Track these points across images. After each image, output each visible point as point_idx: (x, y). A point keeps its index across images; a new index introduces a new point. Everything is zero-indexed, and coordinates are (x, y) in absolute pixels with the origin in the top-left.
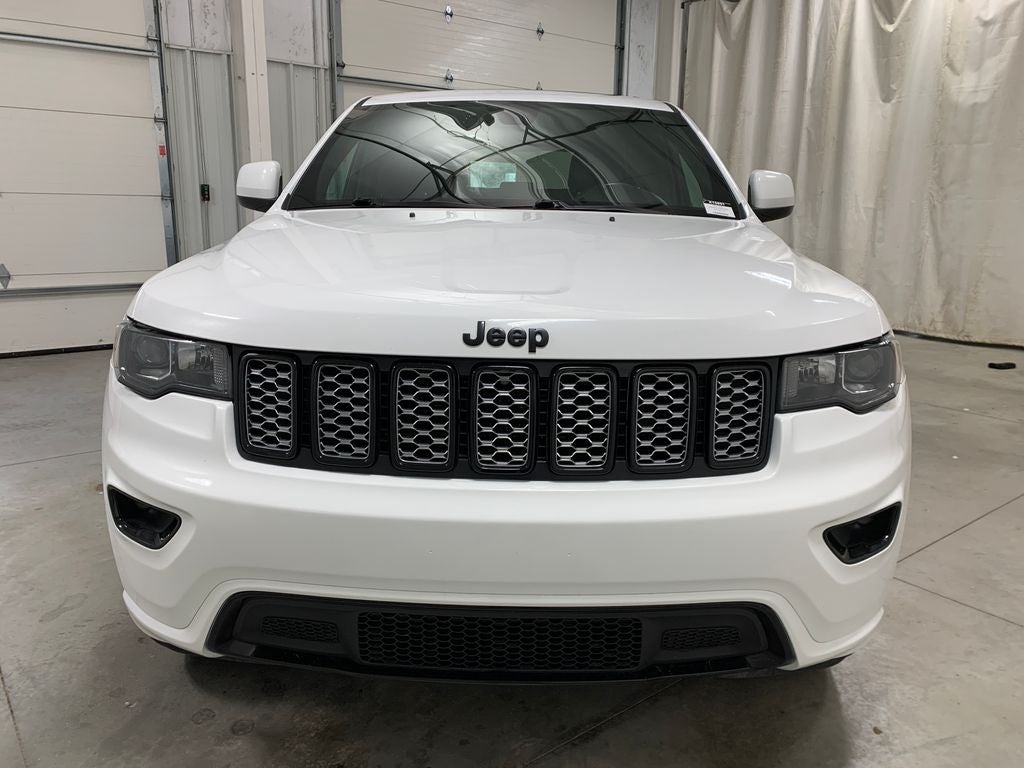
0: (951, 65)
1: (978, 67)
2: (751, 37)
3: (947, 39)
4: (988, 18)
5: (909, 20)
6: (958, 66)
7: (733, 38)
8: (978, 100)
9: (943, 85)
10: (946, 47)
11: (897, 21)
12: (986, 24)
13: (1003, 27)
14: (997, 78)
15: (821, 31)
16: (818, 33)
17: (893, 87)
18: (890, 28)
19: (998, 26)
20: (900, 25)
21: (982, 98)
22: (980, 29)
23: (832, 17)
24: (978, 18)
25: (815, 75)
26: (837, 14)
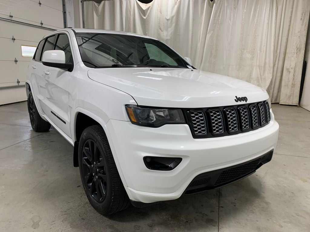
0: (160, 29)
1: (167, 30)
2: (105, 14)
3: (159, 22)
4: (168, 19)
5: (149, 16)
6: (162, 29)
7: (99, 14)
8: (168, 38)
9: (159, 34)
10: (159, 24)
11: (147, 16)
12: (168, 20)
13: (172, 21)
14: (171, 33)
15: (126, 16)
16: (125, 16)
17: (147, 33)
18: (145, 18)
19: (170, 21)
20: (147, 17)
21: (169, 38)
22: (166, 21)
23: (129, 12)
24: (166, 18)
25: (126, 27)
26: (130, 12)
